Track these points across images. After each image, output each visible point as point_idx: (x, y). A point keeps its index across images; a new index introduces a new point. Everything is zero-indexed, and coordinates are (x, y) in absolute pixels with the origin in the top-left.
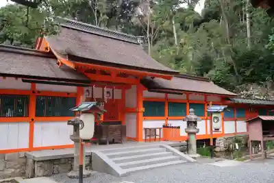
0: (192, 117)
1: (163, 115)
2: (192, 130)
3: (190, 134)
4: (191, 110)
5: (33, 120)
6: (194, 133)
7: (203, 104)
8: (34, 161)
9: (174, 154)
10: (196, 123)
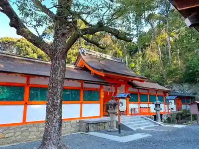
0: (159, 102)
1: (137, 101)
3: (157, 110)
6: (159, 110)
7: (155, 95)
8: (88, 124)
9: (150, 121)
10: (159, 105)
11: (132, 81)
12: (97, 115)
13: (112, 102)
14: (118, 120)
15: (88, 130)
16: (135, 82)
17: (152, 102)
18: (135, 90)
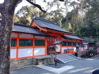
0: (78, 46)
1: (66, 46)
2: (78, 50)
4: (77, 44)
5: (34, 47)
7: (76, 43)
8: (37, 60)
9: (74, 57)
10: (79, 48)
11: (63, 35)
12: (43, 54)
13: (52, 46)
14: (55, 57)
15: (37, 64)
16: (65, 35)
17: (74, 46)
18: (65, 40)
